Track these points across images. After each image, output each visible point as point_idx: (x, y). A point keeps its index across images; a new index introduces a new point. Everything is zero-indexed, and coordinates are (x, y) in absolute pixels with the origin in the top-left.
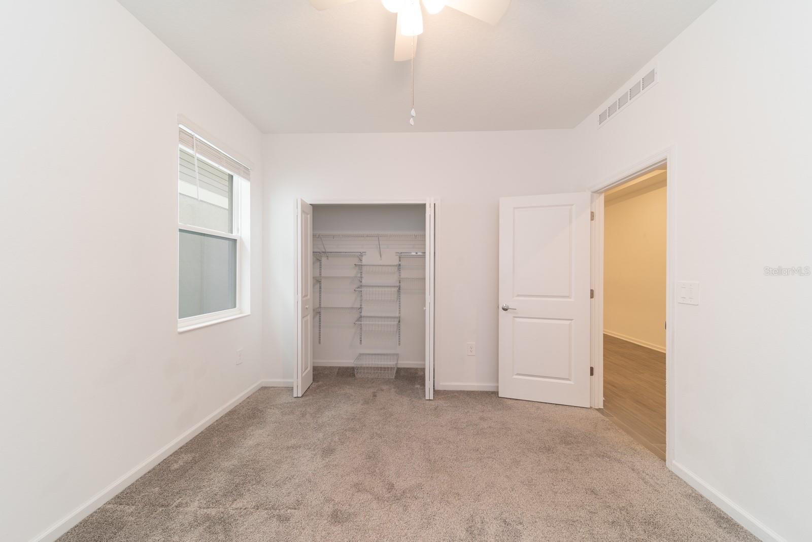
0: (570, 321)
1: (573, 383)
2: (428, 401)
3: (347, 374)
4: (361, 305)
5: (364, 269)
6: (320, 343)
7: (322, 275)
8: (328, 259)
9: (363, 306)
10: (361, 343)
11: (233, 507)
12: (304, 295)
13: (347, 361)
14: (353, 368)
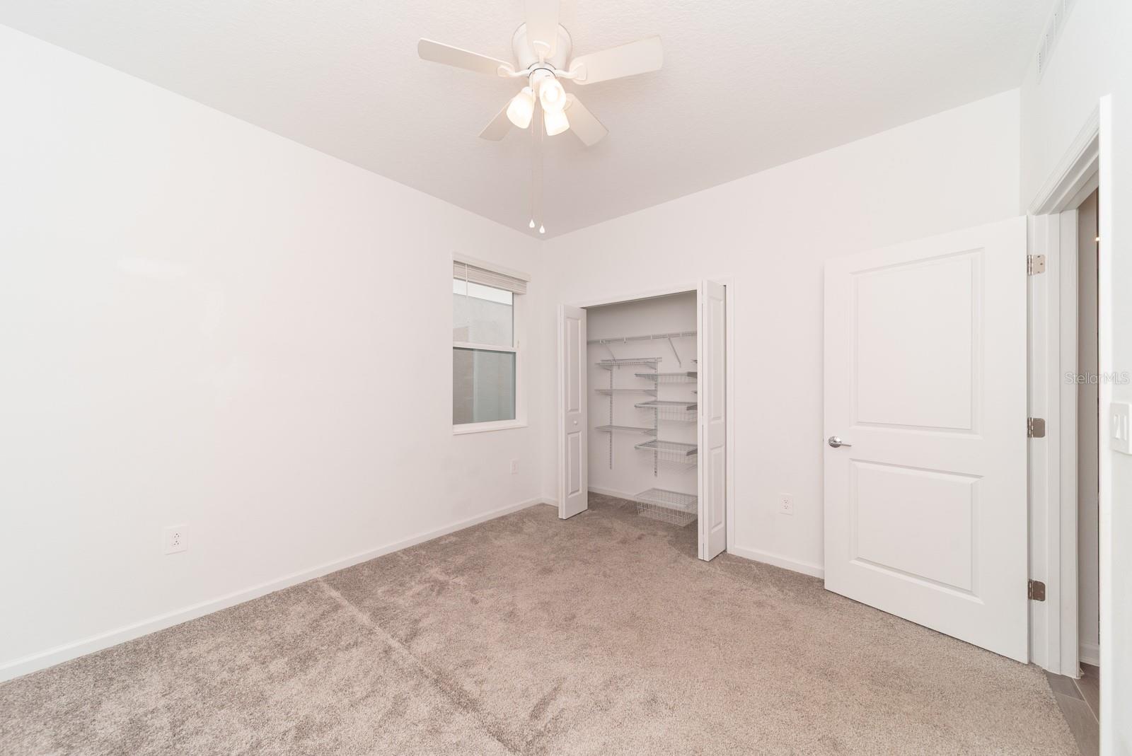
0: (976, 479)
1: (982, 603)
2: (700, 561)
3: (629, 509)
4: (656, 426)
5: (659, 380)
6: (611, 468)
7: (614, 388)
8: (619, 368)
9: (658, 428)
10: (656, 475)
11: (452, 580)
12: (569, 409)
13: (629, 492)
14: (635, 503)
